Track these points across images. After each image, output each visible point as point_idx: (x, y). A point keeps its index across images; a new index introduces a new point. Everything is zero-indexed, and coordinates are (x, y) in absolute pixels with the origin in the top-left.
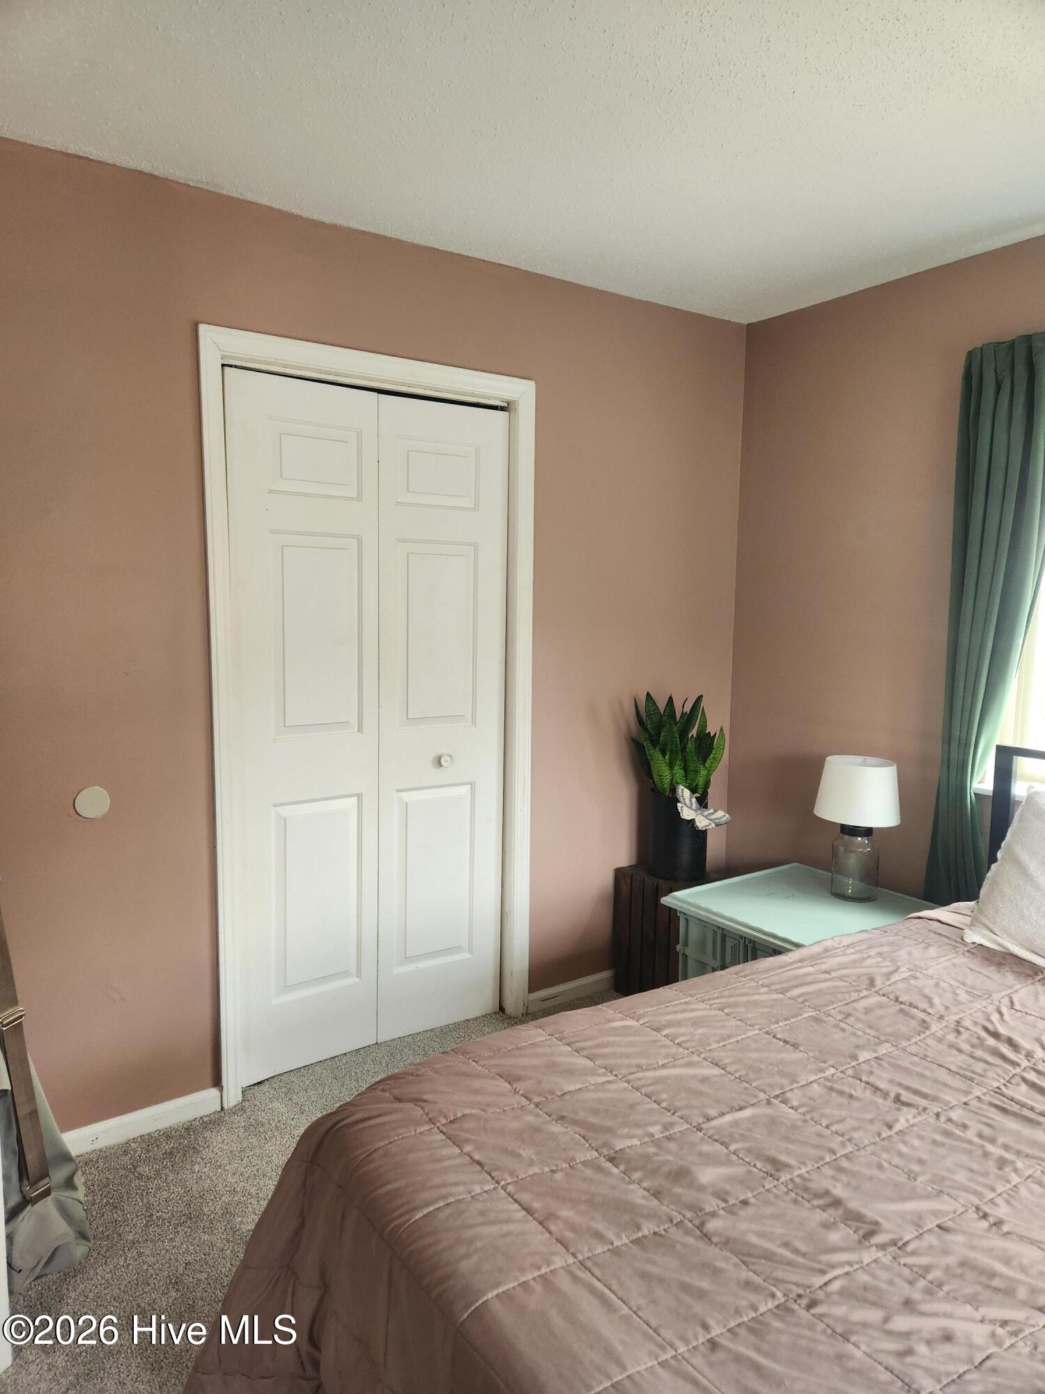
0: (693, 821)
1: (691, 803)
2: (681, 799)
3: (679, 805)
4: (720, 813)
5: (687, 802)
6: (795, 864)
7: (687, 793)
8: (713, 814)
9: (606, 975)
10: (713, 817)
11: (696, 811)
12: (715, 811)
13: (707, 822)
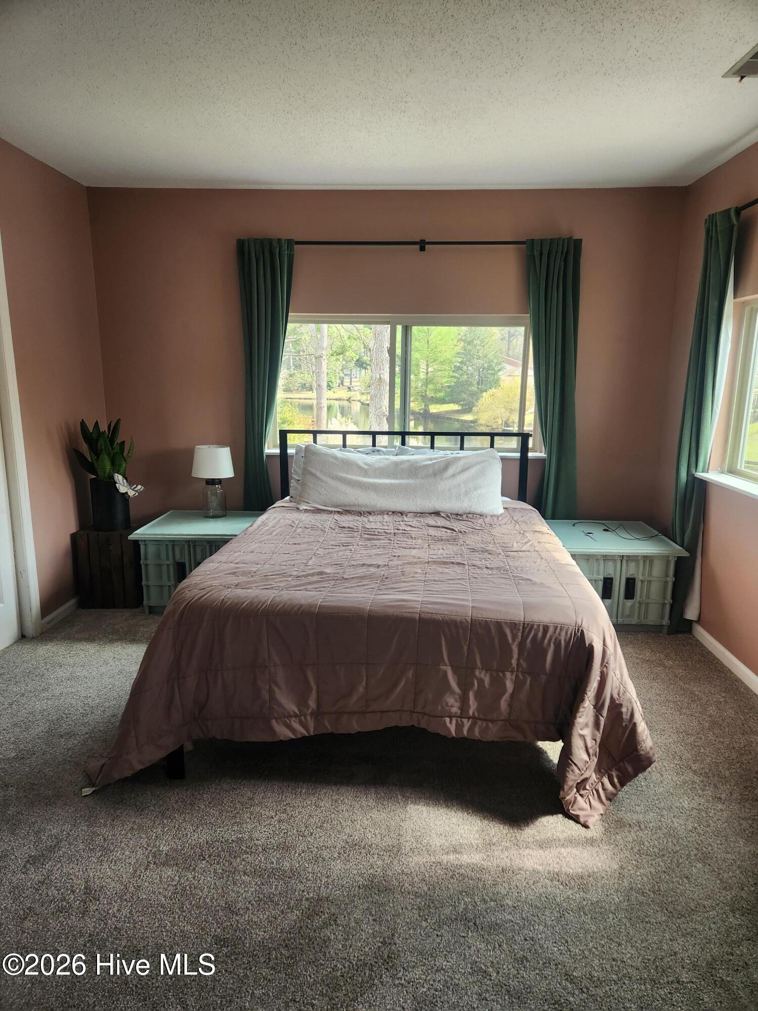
0: (126, 493)
1: (124, 484)
2: (118, 482)
3: (117, 485)
4: (139, 487)
5: (121, 482)
6: (171, 511)
7: (120, 477)
8: (136, 487)
9: (72, 602)
10: (136, 489)
11: (127, 487)
12: (137, 486)
13: (134, 492)
